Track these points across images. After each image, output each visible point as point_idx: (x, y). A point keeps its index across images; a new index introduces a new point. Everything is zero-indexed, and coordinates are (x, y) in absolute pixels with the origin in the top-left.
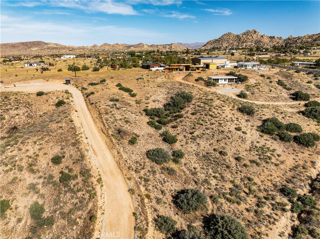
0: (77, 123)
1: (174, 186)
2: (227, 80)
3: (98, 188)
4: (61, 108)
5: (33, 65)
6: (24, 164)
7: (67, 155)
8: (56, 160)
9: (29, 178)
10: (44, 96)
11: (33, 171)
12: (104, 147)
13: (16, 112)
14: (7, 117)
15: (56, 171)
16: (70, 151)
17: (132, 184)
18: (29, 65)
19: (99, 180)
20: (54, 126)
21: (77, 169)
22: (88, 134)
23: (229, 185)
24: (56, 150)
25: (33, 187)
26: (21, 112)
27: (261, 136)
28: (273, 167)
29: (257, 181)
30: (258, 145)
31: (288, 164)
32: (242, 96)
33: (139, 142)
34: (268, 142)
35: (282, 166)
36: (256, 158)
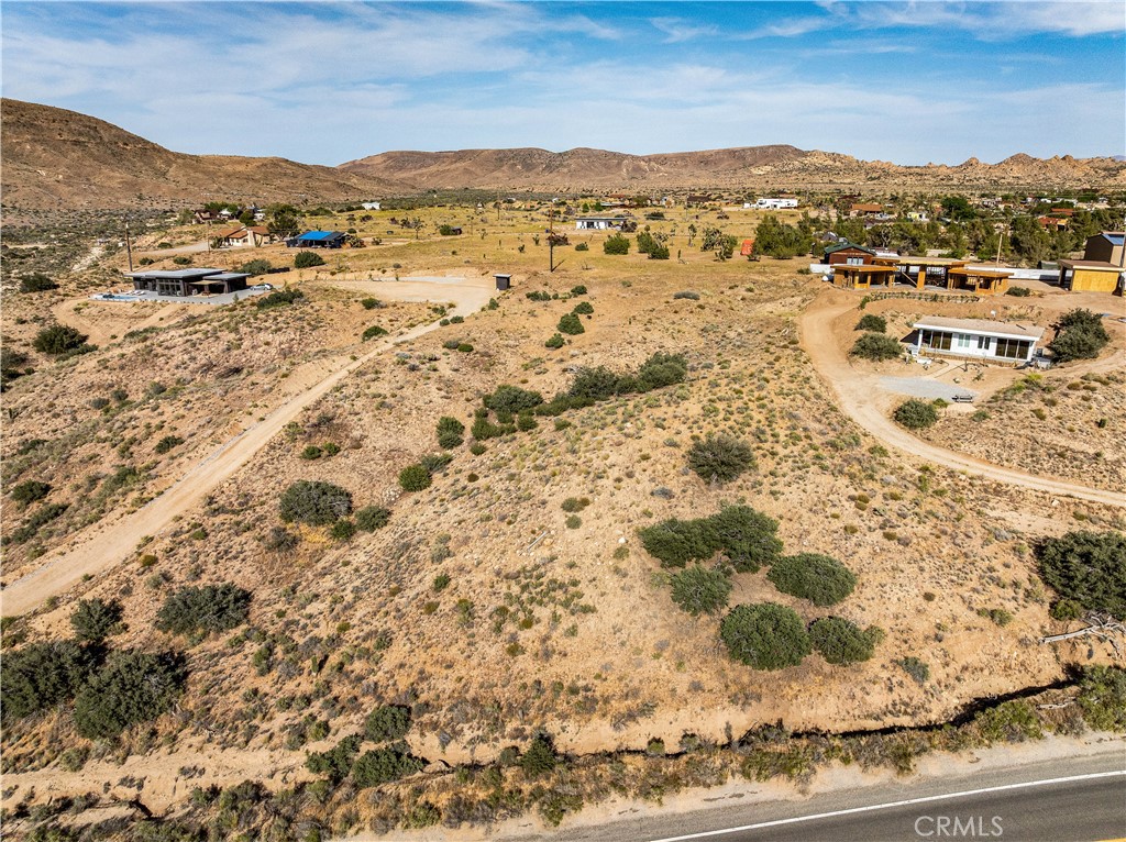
0: (288, 382)
2: (993, 346)
3: (119, 512)
5: (595, 224)
7: (186, 441)
8: (168, 445)
9: (107, 463)
10: (371, 311)
11: (124, 453)
12: (255, 447)
13: (270, 337)
16: (202, 436)
17: (166, 529)
18: (585, 224)
24: (187, 428)
26: (279, 338)
27: (621, 553)
28: (494, 650)
29: (391, 658)
30: (559, 572)
31: (555, 670)
32: (912, 416)
33: (338, 459)
34: (611, 582)
35: (524, 663)
36: (487, 604)
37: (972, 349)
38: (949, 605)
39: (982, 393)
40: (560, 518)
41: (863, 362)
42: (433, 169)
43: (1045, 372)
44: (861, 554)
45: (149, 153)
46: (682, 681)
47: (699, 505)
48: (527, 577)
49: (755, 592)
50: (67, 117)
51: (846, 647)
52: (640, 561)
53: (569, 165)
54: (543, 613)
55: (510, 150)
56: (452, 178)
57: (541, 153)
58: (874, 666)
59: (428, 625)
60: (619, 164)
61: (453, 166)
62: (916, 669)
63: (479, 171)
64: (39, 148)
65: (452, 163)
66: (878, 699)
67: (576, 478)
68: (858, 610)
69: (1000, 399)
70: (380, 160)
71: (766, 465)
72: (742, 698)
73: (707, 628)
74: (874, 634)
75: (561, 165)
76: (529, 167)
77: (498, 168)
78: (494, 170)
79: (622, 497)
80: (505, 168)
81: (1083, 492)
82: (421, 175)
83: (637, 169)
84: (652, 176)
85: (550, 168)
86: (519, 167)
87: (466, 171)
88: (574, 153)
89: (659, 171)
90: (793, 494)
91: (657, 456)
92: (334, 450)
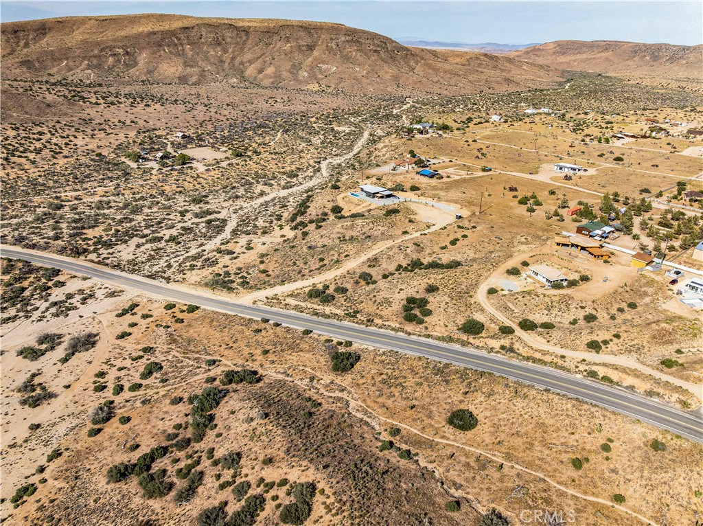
0: (374, 247)
1: (348, 286)
3: (334, 269)
4: (398, 236)
7: (350, 256)
8: (347, 256)
10: (411, 223)
12: (361, 261)
16: (353, 256)
17: (340, 275)
18: (559, 167)
19: (338, 268)
20: (368, 243)
21: (342, 262)
23: (356, 299)
24: (351, 253)
25: (332, 260)
27: (402, 300)
28: (375, 308)
29: (362, 305)
30: (391, 300)
31: (380, 313)
32: (491, 291)
33: (374, 268)
34: (398, 303)
35: (378, 311)
36: (378, 301)
37: (541, 279)
38: (441, 322)
39: (517, 290)
40: (398, 291)
41: (505, 274)
42: (585, 56)
44: (436, 311)
45: (408, 56)
46: (395, 319)
47: (421, 296)
48: (387, 299)
49: (416, 311)
50: (374, 36)
51: (420, 322)
52: (404, 302)
53: (688, 58)
54: (385, 305)
55: (644, 45)
56: (595, 64)
57: (666, 47)
58: (421, 326)
59: (369, 302)
61: (599, 55)
62: (427, 328)
63: (616, 60)
64: (359, 54)
65: (599, 52)
66: (418, 329)
67: (406, 285)
68: (427, 318)
69: (518, 293)
70: (552, 46)
71: (439, 292)
72: (401, 324)
73: (405, 314)
74: (426, 322)
75: (682, 58)
76: (655, 58)
77: (631, 58)
78: (627, 60)
79: (410, 290)
80: (636, 59)
81: (499, 316)
82: (574, 61)
85: (672, 60)
86: (648, 58)
87: (607, 59)
90: (438, 299)
91: (422, 285)
92: (374, 266)
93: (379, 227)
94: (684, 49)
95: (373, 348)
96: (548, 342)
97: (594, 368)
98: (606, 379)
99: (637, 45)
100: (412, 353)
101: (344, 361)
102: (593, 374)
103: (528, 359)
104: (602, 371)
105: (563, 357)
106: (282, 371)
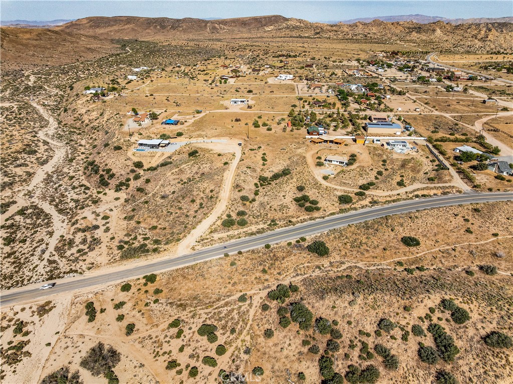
0: (224, 178)
1: (242, 209)
2: (339, 162)
3: (218, 202)
4: (225, 167)
5: (237, 102)
6: (202, 190)
7: (215, 190)
8: (212, 191)
9: (202, 195)
10: (221, 156)
11: (203, 193)
12: (229, 190)
13: (205, 166)
14: (202, 167)
15: (210, 194)
16: (217, 189)
17: (228, 204)
18: (234, 102)
19: (220, 201)
20: (216, 177)
21: (216, 196)
22: (226, 184)
23: (259, 214)
24: (212, 188)
25: (202, 198)
26: (207, 166)
27: (291, 202)
28: (281, 213)
29: (269, 215)
30: (285, 204)
31: (288, 215)
32: (325, 178)
33: (243, 191)
34: (291, 205)
35: (284, 214)
36: (278, 209)
37: (335, 163)
38: (328, 204)
39: (335, 173)
40: (283, 198)
41: (318, 167)
42: (116, 28)
43: (345, 168)
44: (319, 199)
46: (302, 214)
47: (299, 195)
48: (282, 205)
49: (308, 204)
51: (318, 209)
52: (294, 202)
53: (182, 26)
54: (285, 209)
55: (153, 18)
56: (127, 34)
58: (321, 211)
59: (272, 212)
60: (206, 26)
61: (126, 27)
62: (325, 211)
63: (139, 29)
65: (125, 25)
66: (321, 214)
67: (283, 192)
68: (319, 205)
69: (338, 174)
70: (86, 22)
71: (307, 188)
72: (308, 215)
73: (303, 209)
74: (321, 207)
75: (178, 26)
76: (163, 27)
77: (148, 28)
78: (146, 29)
79: (289, 194)
80: (152, 28)
81: (346, 189)
82: (111, 31)
83: (214, 28)
84: (221, 32)
85: (173, 28)
86: (158, 27)
87: (133, 29)
88: (184, 20)
89: (224, 29)
90: (311, 192)
91: (292, 188)
92: (241, 190)
93: (204, 165)
94: (178, 20)
95: (320, 234)
96: (384, 191)
97: (416, 193)
98: (423, 196)
99: (148, 19)
100: (341, 226)
101: (319, 249)
102: (417, 196)
103: (385, 203)
104: (419, 193)
105: (399, 194)
106: (295, 275)
